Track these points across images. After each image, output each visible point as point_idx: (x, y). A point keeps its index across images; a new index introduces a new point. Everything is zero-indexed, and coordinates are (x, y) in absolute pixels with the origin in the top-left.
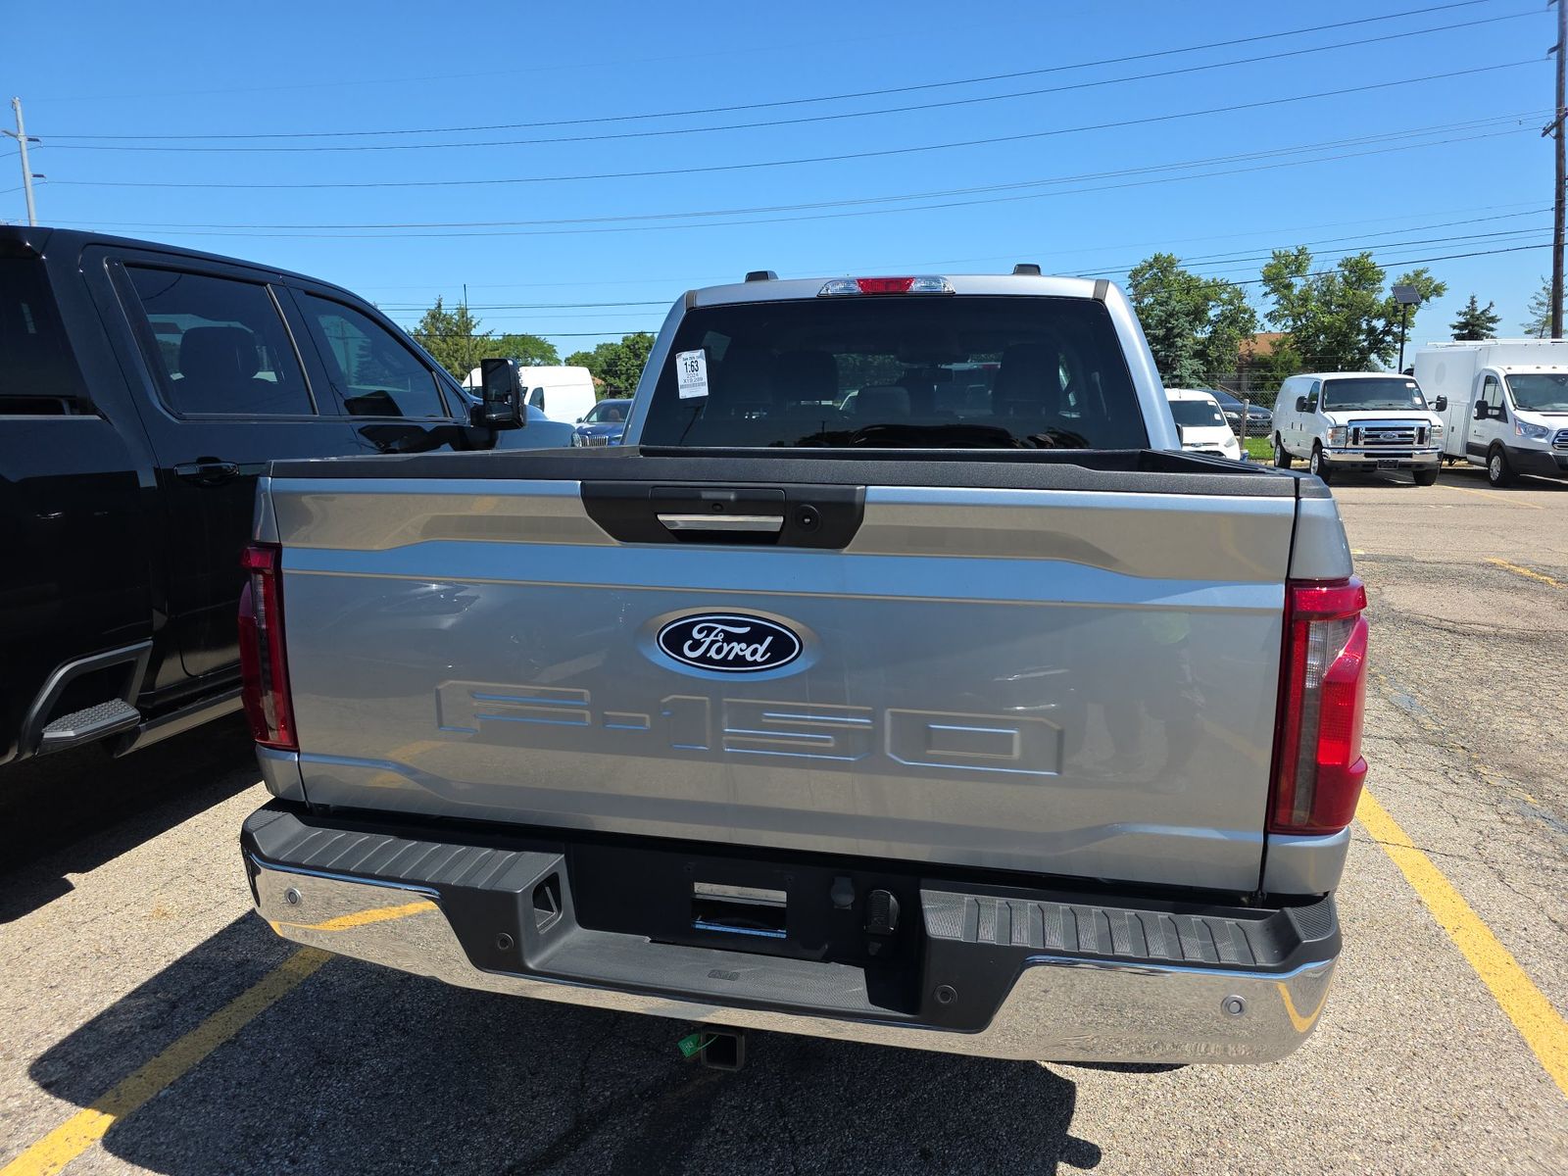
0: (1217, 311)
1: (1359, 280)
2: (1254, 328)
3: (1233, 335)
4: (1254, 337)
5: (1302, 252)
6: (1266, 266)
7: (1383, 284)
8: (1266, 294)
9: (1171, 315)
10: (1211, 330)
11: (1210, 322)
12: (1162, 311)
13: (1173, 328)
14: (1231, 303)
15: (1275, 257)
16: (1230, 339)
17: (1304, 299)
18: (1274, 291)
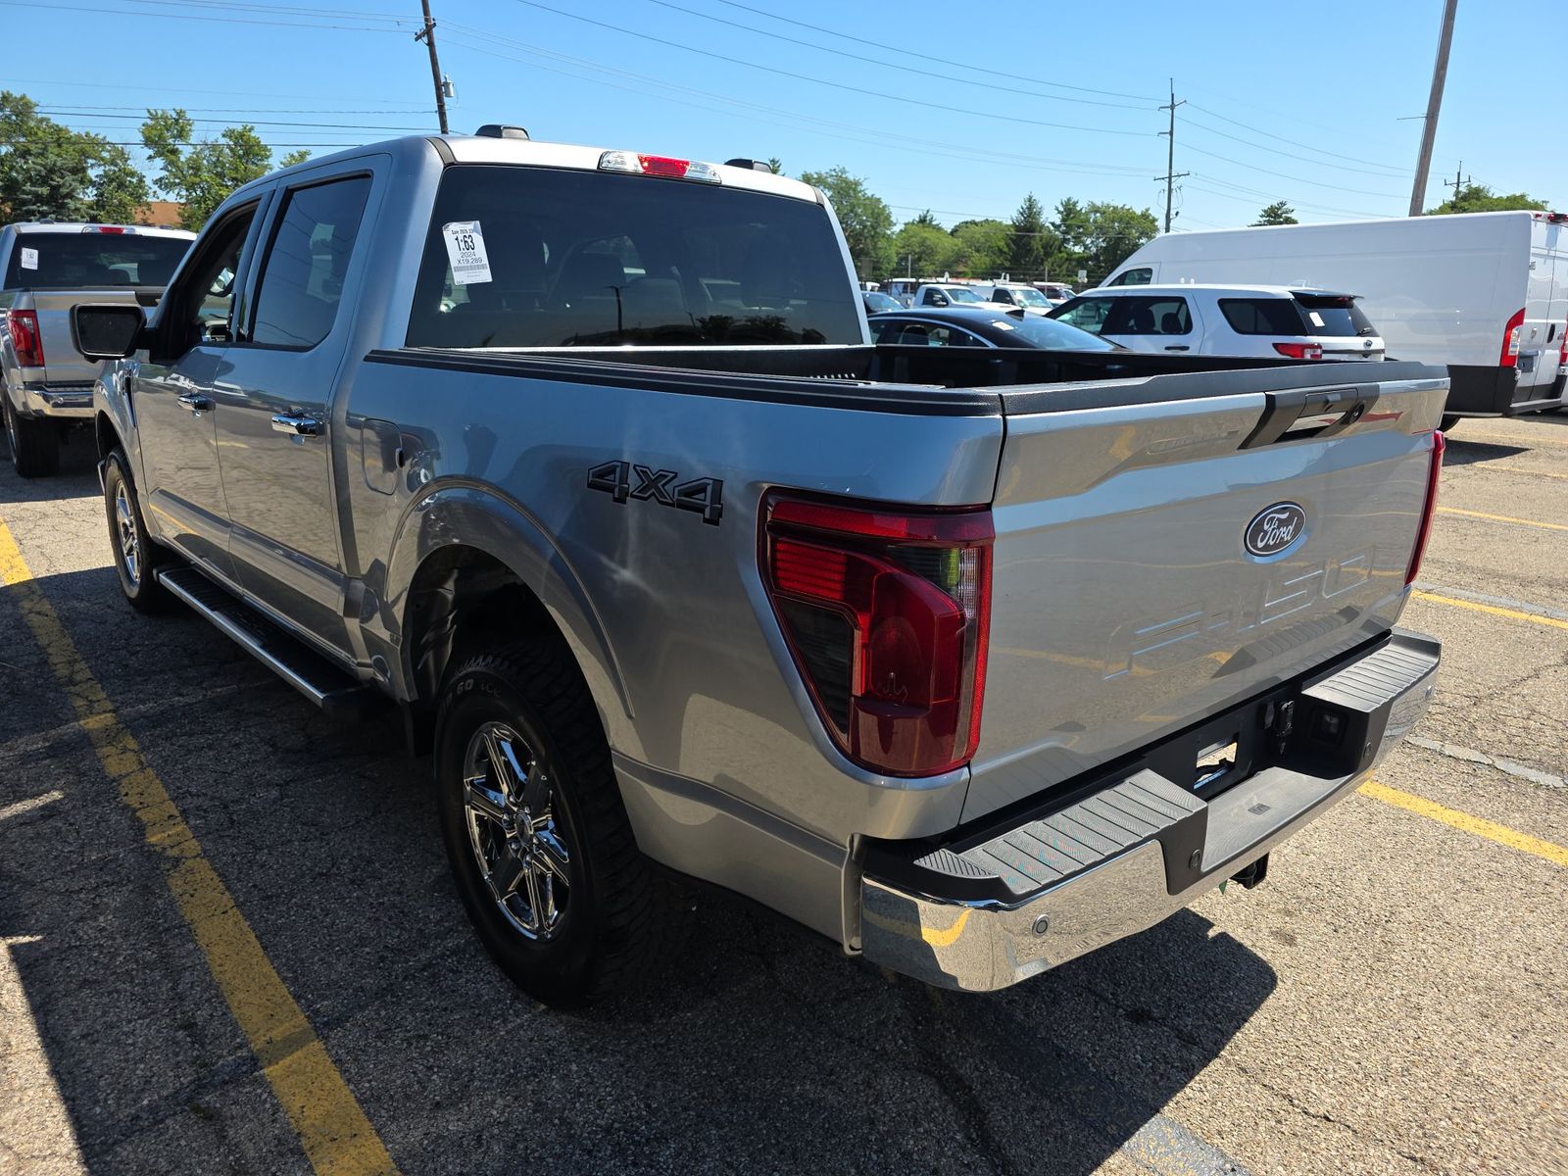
0: (99, 171)
1: (246, 154)
2: (146, 194)
3: (125, 201)
4: (148, 205)
5: (180, 114)
6: (143, 125)
7: (271, 161)
8: (150, 158)
9: (51, 171)
10: (95, 192)
11: (92, 183)
12: (41, 165)
13: (59, 186)
14: (113, 163)
15: (153, 117)
16: (121, 204)
17: (196, 169)
18: (159, 154)
